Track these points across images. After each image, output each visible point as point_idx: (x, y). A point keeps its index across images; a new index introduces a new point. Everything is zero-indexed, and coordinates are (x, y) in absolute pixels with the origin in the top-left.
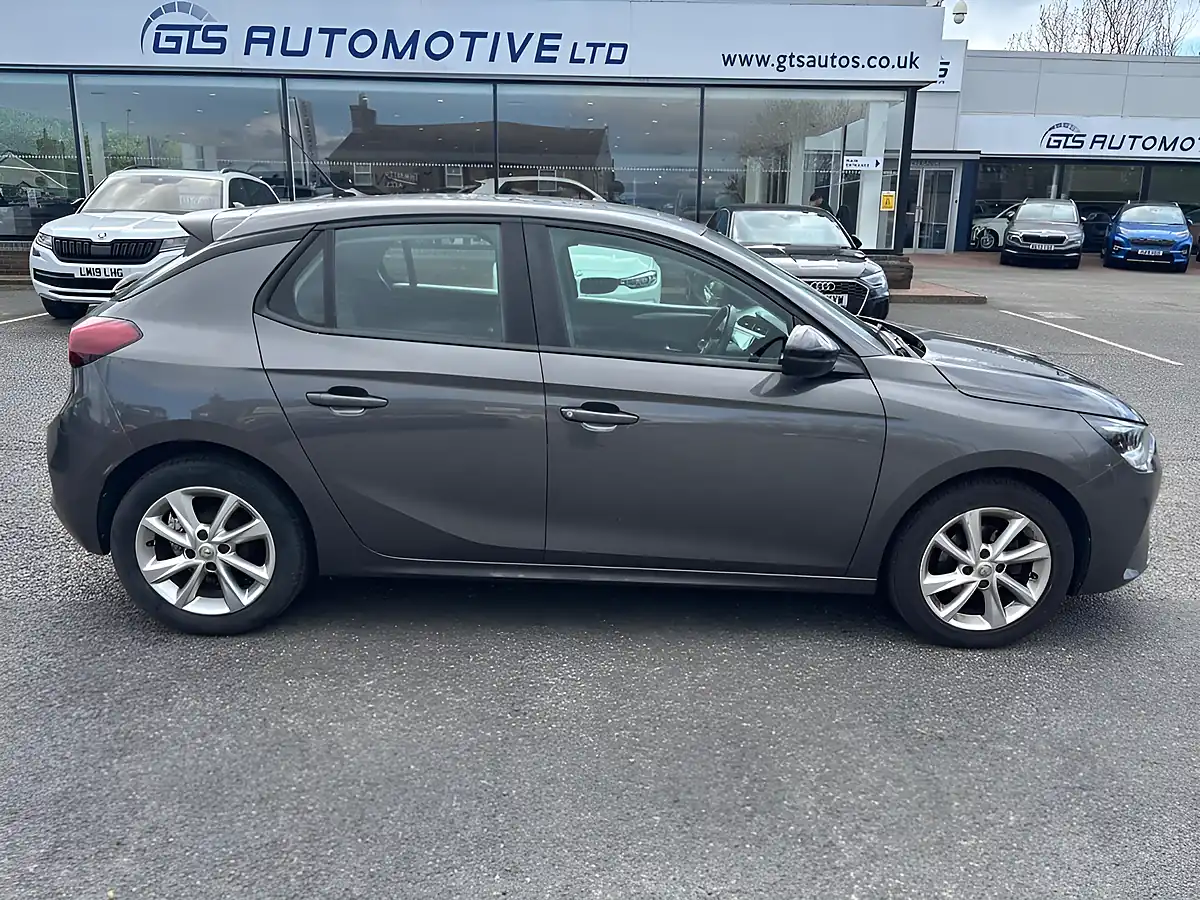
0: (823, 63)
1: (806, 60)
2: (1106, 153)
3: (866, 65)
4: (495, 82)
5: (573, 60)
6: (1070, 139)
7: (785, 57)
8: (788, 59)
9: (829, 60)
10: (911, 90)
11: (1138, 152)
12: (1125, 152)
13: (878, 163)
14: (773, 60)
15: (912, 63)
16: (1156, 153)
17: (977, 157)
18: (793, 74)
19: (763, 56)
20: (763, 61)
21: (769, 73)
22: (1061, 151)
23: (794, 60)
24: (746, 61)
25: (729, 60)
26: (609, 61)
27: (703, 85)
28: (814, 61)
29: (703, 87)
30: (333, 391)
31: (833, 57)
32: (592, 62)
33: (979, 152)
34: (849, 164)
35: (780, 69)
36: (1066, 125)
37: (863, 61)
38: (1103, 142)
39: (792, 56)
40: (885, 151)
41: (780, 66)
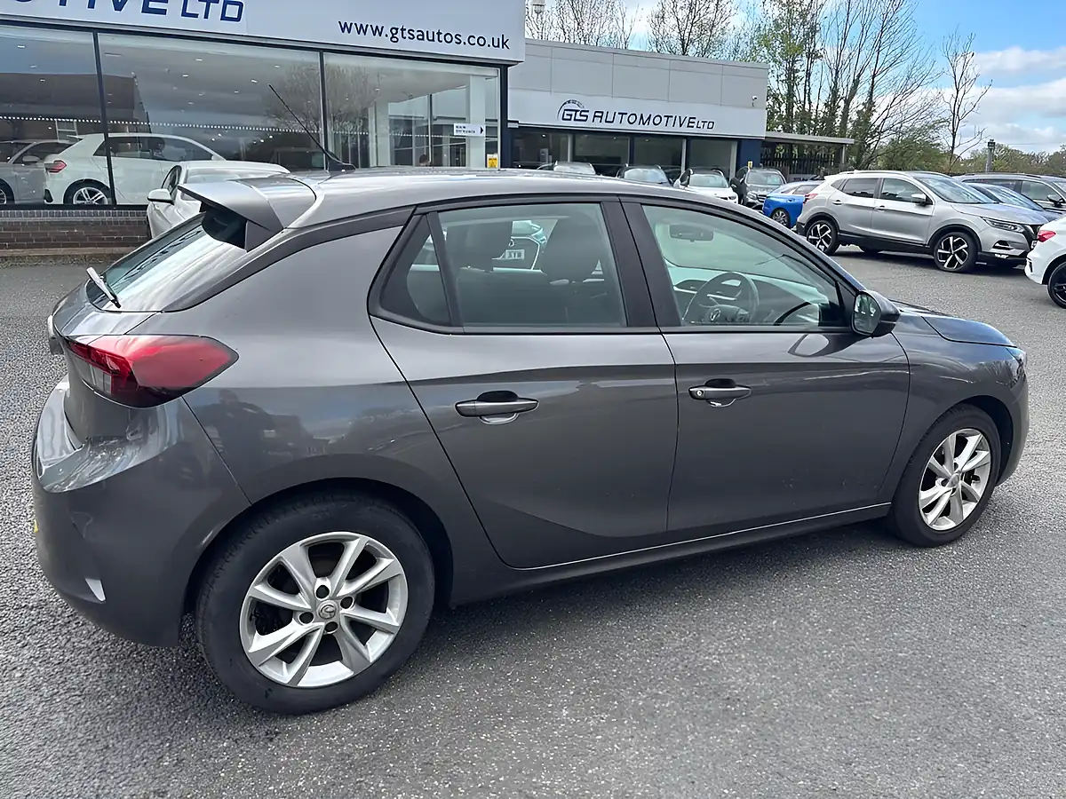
0: (431, 38)
1: (416, 34)
2: (604, 126)
3: (467, 42)
4: (95, 30)
5: (184, 14)
6: (578, 113)
7: (397, 29)
8: (399, 31)
9: (436, 36)
10: (503, 67)
11: (625, 126)
12: (615, 126)
13: (482, 130)
14: (387, 31)
15: (504, 43)
16: (638, 127)
17: (516, 126)
18: (406, 45)
19: (377, 27)
20: (377, 31)
21: (383, 43)
22: (572, 124)
23: (406, 33)
24: (362, 29)
25: (345, 28)
26: (223, 18)
27: (322, 50)
28: (423, 35)
29: (322, 51)
30: (482, 398)
31: (439, 33)
32: (206, 17)
33: (517, 122)
34: (459, 130)
35: (393, 39)
36: (574, 102)
37: (464, 39)
38: (601, 117)
39: (403, 30)
40: (486, 120)
41: (393, 37)
